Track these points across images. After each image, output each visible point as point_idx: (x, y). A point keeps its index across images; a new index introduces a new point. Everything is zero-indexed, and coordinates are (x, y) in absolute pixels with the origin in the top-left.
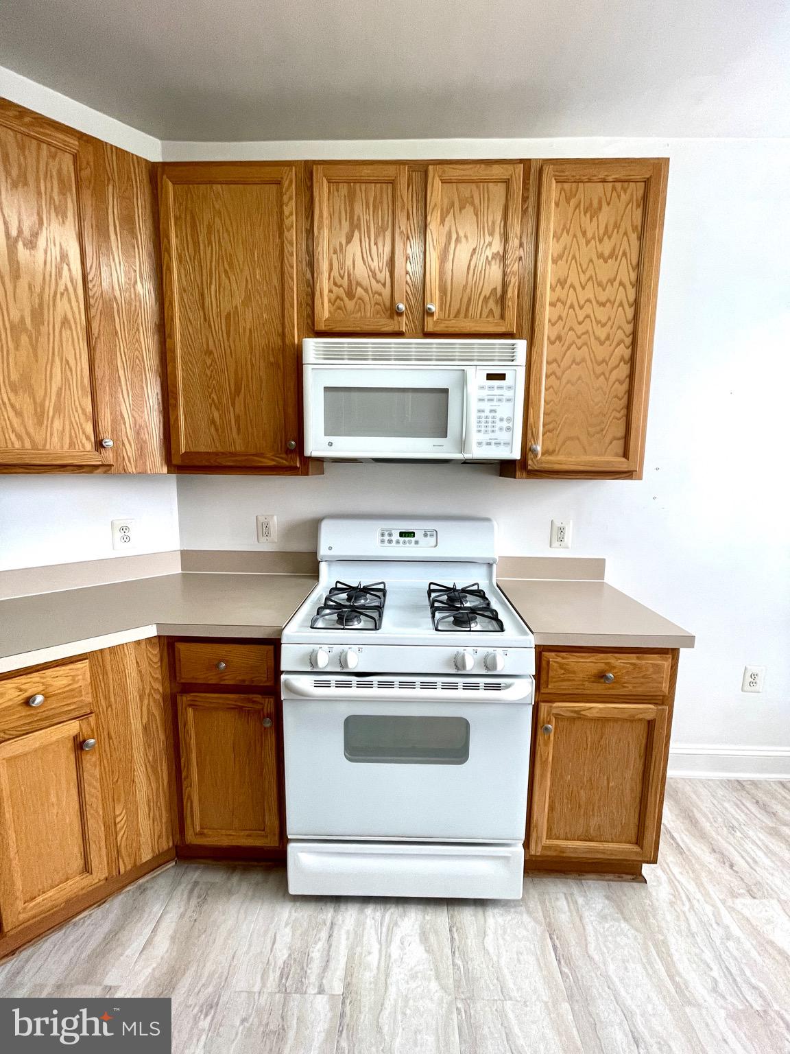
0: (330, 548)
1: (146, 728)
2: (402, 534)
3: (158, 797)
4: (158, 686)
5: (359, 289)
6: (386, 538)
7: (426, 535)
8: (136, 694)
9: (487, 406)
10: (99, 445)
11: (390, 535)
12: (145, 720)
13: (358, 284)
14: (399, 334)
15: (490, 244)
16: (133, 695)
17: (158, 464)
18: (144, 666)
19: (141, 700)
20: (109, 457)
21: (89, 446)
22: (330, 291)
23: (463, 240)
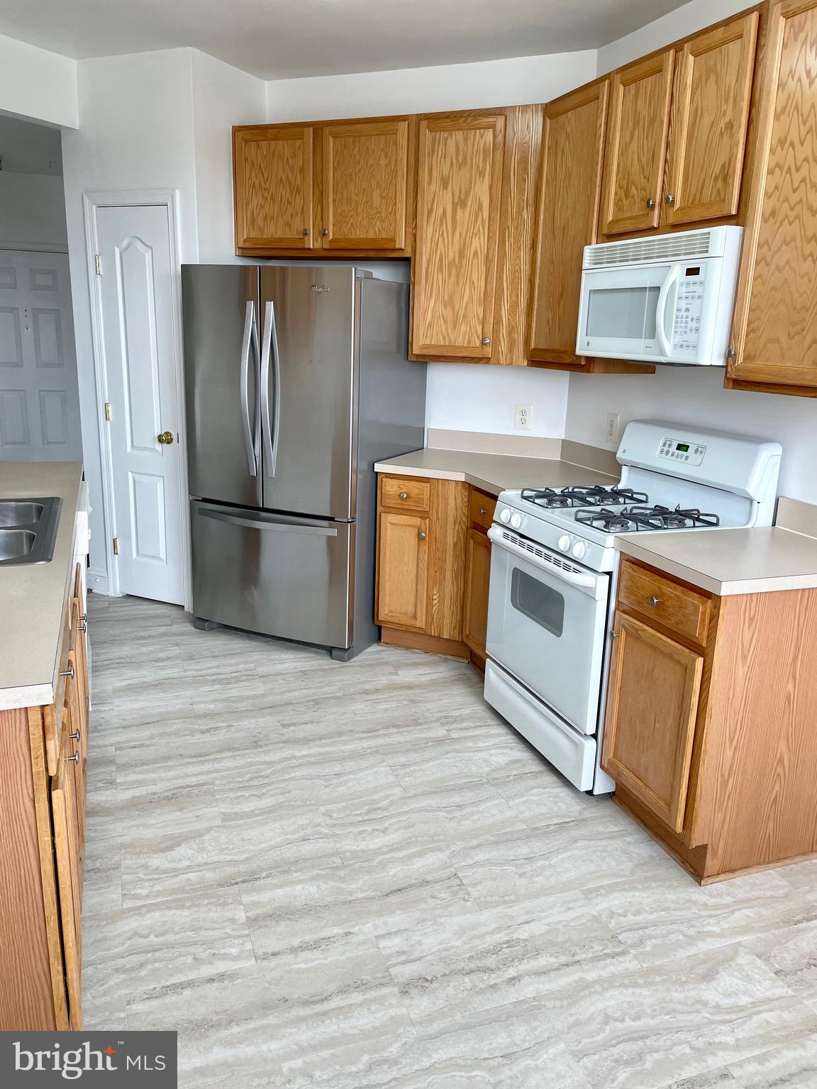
0: (624, 451)
1: (455, 545)
2: (680, 447)
3: (457, 599)
4: (465, 519)
5: (633, 188)
6: (666, 448)
7: (696, 451)
8: (452, 519)
9: (683, 304)
10: (483, 344)
11: (670, 445)
12: (455, 539)
13: (633, 183)
14: (651, 230)
15: (724, 114)
16: (451, 519)
17: (521, 358)
18: (459, 500)
19: (455, 526)
20: (488, 352)
21: (478, 344)
22: (616, 194)
23: (706, 114)
